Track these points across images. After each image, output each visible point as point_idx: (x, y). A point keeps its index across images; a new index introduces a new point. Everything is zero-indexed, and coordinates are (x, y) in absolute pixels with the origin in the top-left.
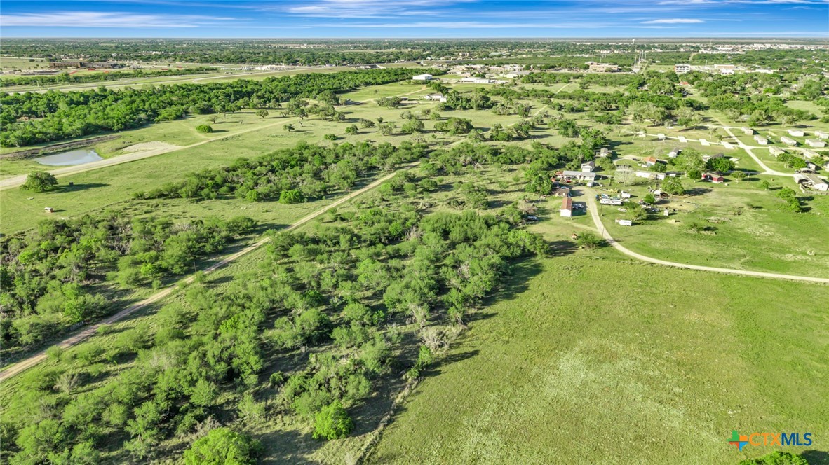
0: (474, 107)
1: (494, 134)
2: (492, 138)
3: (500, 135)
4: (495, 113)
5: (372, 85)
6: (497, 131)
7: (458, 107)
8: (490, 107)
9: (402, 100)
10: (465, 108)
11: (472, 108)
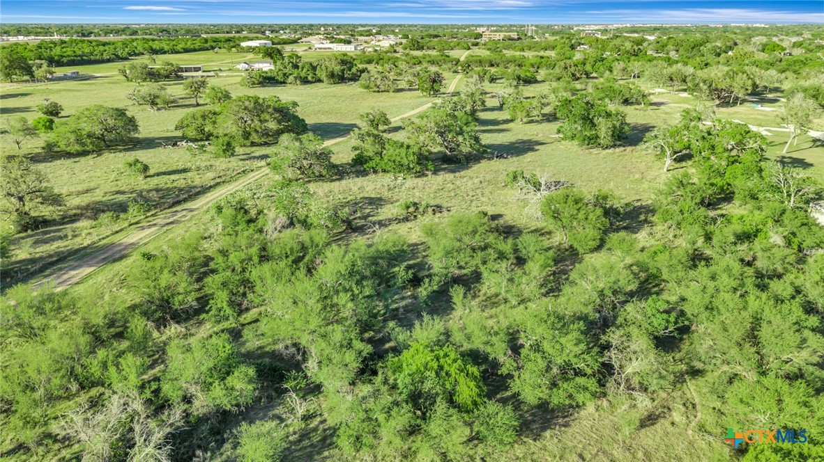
0: (324, 77)
1: (369, 148)
2: (360, 166)
3: (390, 152)
4: (367, 87)
5: (165, 53)
6: (378, 139)
7: (291, 78)
8: (355, 78)
9: (187, 70)
10: (305, 81)
11: (320, 81)
